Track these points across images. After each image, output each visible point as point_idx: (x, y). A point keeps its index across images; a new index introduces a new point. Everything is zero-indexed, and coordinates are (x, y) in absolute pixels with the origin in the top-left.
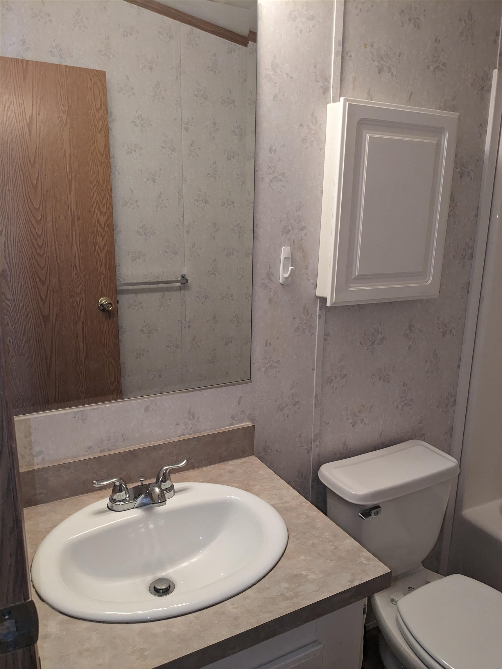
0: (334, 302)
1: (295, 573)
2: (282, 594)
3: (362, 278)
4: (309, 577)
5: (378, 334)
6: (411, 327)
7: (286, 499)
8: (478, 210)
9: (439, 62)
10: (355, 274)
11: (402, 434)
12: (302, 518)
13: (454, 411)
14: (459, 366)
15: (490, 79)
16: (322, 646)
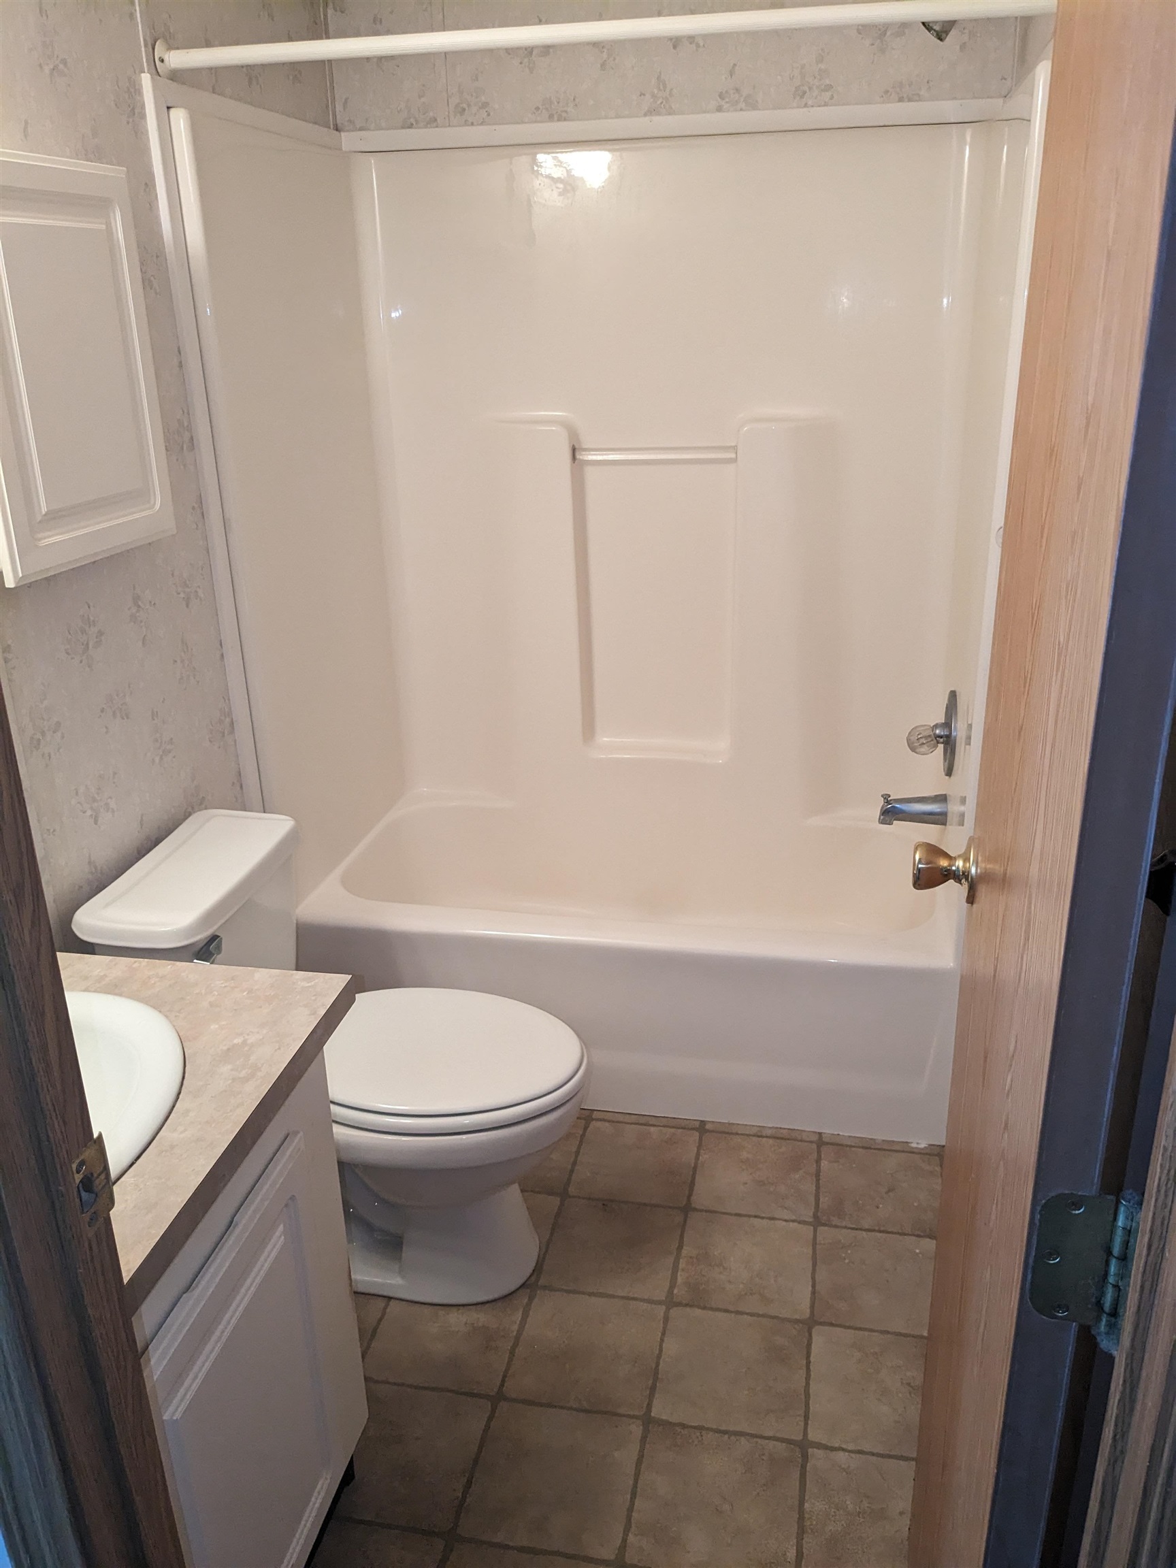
0: (21, 575)
1: (225, 1048)
2: (234, 1080)
3: (55, 518)
4: (249, 1042)
5: (90, 627)
6: (136, 599)
7: (96, 973)
8: (180, 353)
9: (55, 56)
10: (41, 512)
11: (173, 810)
12: (155, 983)
13: (235, 741)
14: (222, 655)
15: (139, 92)
16: (301, 1134)
